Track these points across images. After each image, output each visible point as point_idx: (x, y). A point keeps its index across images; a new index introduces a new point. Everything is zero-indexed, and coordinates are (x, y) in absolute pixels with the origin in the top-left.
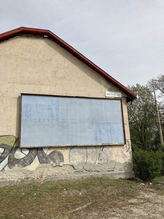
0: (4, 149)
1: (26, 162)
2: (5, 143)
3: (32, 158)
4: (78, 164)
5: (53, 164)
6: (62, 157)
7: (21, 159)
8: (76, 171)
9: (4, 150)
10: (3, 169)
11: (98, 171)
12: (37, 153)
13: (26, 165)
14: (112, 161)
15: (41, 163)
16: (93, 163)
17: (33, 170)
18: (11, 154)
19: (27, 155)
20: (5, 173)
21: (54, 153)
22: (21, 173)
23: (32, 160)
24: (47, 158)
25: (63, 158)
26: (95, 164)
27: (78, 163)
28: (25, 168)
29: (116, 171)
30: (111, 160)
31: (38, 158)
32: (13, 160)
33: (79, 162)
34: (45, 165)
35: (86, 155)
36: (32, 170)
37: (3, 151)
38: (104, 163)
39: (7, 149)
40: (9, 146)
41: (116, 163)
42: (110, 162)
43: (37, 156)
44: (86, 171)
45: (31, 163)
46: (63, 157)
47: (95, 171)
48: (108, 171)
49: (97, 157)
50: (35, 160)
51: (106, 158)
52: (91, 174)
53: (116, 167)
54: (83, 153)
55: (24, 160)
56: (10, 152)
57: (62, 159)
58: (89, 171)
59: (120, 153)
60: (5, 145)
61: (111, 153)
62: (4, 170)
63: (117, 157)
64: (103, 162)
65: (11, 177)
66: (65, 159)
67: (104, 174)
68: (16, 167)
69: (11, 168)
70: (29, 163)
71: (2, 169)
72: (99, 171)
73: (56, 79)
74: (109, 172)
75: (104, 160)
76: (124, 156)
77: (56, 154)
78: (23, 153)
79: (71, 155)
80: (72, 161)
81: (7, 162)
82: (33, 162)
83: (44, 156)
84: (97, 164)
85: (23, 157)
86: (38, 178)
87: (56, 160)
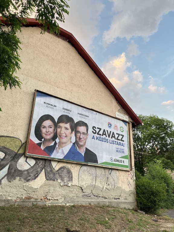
1: (30, 176)
2: (8, 146)
3: (37, 171)
7: (25, 171)
8: (84, 195)
9: (5, 156)
13: (29, 180)
14: (118, 188)
15: (47, 180)
17: (37, 187)
18: (13, 163)
20: (2, 188)
21: (62, 170)
22: (22, 190)
23: (37, 174)
25: (72, 177)
26: (103, 189)
28: (27, 184)
29: (122, 200)
31: (44, 173)
32: (15, 171)
33: (88, 184)
34: (51, 182)
36: (35, 187)
37: (3, 156)
39: (9, 155)
40: (12, 151)
41: (122, 190)
44: (94, 196)
45: (35, 178)
46: (72, 175)
47: (102, 197)
49: (105, 181)
50: (40, 175)
51: (113, 183)
55: (28, 173)
56: (13, 160)
58: (97, 196)
60: (7, 148)
63: (123, 183)
64: (110, 187)
66: (73, 179)
67: (110, 202)
68: (17, 181)
69: (10, 182)
70: (33, 177)
72: (106, 198)
74: (115, 200)
76: (129, 183)
77: (65, 171)
78: (28, 164)
80: (80, 182)
81: (6, 173)
84: (105, 189)
85: (28, 168)
86: (42, 200)
87: (64, 178)
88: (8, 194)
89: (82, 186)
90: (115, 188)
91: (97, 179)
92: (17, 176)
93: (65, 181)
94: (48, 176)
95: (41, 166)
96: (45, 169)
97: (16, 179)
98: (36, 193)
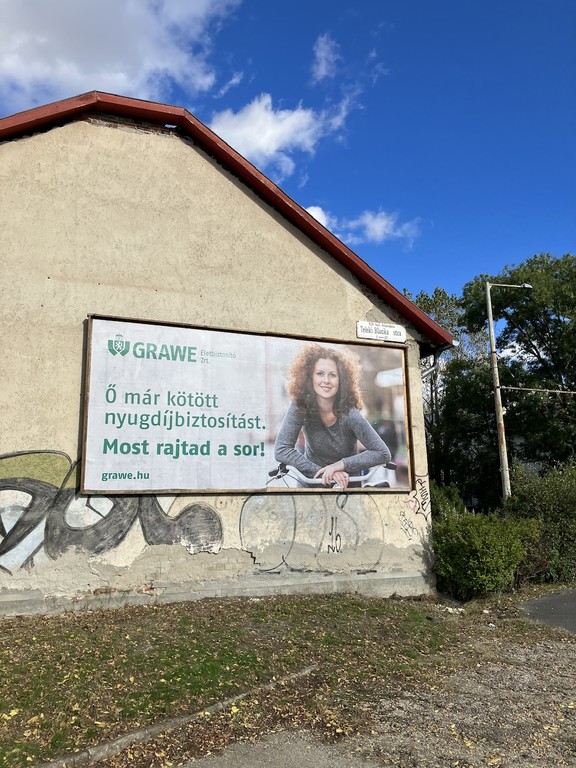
0: (31, 497)
1: (102, 540)
2: (36, 475)
3: (121, 526)
4: (266, 549)
5: (189, 547)
6: (217, 524)
7: (87, 529)
8: (261, 571)
9: (34, 499)
10: (30, 559)
11: (326, 571)
12: (140, 510)
13: (102, 549)
14: (371, 543)
15: (151, 543)
16: (314, 545)
17: (124, 565)
18: (55, 513)
19: (108, 516)
20: (36, 574)
21: (191, 513)
23: (121, 531)
24: (169, 526)
25: (221, 529)
26: (320, 549)
27: (267, 544)
28: (98, 558)
29: (384, 573)
30: (368, 539)
31: (140, 528)
32: (62, 532)
33: (271, 541)
34: (162, 547)
35: (292, 522)
36: (120, 565)
37: (29, 502)
38: (345, 546)
39: (43, 495)
40: (49, 486)
41: (384, 546)
42: (364, 543)
43: (138, 522)
44: (292, 570)
45: (117, 543)
46: (220, 525)
47: (318, 572)
48: (359, 572)
49: (326, 528)
50: (130, 534)
51: (352, 531)
52: (305, 581)
53: (383, 561)
54: (284, 515)
55: (98, 533)
56: (53, 507)
57: (217, 532)
58: (300, 571)
59: (395, 518)
60: (35, 481)
61: (369, 517)
62: (32, 563)
63: (385, 528)
64: (343, 542)
65: (53, 585)
66: (225, 533)
67: (345, 583)
68: (71, 555)
69: (54, 558)
70: (112, 542)
71: (27, 561)
72: (331, 573)
73: (203, 271)
74: (362, 577)
75: (348, 539)
76: (409, 526)
77: (199, 515)
78: (95, 510)
79: (247, 518)
80: (247, 540)
81: (42, 538)
82: (126, 539)
83: (159, 520)
84: (325, 548)
85: (95, 522)
86: (140, 592)
87: (197, 533)
89: (252, 547)
90: (360, 543)
91: (299, 525)
92: (70, 543)
93: (202, 542)
94: (153, 534)
95: (129, 513)
96: (140, 517)
97: (68, 550)
98: (122, 577)
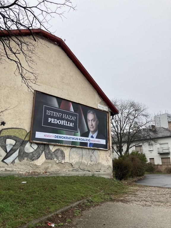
0: (15, 142)
1: (34, 157)
5: (57, 161)
7: (30, 153)
8: (74, 169)
10: (14, 161)
11: (89, 170)
14: (99, 163)
15: (47, 159)
16: (86, 163)
17: (39, 165)
22: (29, 167)
24: (52, 154)
28: (33, 162)
31: (44, 154)
32: (23, 153)
33: (76, 161)
40: (20, 139)
41: (102, 165)
46: (64, 155)
48: (96, 171)
49: (89, 158)
52: (84, 173)
54: (80, 154)
56: (21, 145)
58: (83, 170)
60: (16, 137)
63: (102, 160)
66: (66, 158)
67: (93, 174)
70: (37, 158)
73: (63, 84)
75: (94, 162)
76: (107, 160)
77: (59, 152)
78: (32, 148)
79: (71, 154)
80: (71, 160)
81: (18, 155)
82: (40, 157)
84: (89, 164)
85: (32, 151)
86: (43, 173)
87: (59, 157)
88: (19, 169)
89: (72, 162)
90: (97, 163)
91: (83, 157)
92: (25, 157)
93: (60, 160)
94: (47, 156)
95: (42, 149)
96: (44, 151)
97: (24, 159)
98: (39, 169)
